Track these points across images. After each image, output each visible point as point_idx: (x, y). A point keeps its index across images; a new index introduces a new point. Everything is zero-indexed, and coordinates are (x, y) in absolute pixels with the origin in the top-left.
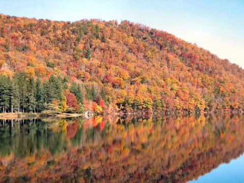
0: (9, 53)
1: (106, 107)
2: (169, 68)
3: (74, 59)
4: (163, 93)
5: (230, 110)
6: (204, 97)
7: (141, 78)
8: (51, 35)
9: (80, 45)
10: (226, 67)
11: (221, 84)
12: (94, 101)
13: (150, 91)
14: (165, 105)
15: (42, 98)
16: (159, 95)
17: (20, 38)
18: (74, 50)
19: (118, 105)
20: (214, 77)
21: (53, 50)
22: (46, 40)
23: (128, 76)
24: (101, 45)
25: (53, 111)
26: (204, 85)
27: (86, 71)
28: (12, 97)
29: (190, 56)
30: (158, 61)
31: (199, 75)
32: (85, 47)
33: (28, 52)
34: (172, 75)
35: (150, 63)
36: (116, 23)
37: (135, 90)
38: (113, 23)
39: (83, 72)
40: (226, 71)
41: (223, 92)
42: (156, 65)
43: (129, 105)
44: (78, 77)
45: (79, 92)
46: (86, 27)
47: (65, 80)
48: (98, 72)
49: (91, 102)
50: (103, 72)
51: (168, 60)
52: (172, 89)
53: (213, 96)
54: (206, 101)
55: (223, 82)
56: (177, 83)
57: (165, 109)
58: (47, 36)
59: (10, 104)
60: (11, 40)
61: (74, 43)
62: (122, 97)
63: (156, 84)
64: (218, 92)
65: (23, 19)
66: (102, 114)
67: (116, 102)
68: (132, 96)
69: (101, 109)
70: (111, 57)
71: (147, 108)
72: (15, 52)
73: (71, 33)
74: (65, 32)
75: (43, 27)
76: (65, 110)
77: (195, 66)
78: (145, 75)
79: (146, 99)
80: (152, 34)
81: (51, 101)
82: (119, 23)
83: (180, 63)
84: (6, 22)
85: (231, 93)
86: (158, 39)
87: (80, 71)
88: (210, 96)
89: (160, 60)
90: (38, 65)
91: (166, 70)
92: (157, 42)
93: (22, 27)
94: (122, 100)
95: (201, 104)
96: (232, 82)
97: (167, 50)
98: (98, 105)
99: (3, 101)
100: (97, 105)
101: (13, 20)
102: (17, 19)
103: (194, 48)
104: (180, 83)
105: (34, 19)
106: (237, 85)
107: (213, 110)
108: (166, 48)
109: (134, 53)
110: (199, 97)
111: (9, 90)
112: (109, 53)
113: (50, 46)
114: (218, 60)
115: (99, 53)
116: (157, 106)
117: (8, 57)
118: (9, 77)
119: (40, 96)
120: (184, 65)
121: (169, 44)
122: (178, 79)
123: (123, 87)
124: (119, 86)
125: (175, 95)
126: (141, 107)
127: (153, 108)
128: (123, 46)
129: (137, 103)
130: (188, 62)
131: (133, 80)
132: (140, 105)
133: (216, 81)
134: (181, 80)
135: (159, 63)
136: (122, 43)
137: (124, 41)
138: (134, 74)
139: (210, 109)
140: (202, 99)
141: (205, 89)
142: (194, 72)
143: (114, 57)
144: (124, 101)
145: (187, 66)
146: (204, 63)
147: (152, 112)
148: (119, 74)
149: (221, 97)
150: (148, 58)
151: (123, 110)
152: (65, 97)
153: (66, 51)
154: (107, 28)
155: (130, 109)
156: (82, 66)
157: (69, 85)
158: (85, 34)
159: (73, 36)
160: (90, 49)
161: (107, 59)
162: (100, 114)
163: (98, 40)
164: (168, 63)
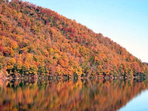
2: (52, 40)
4: (47, 61)
5: (103, 76)
6: (81, 65)
7: (28, 48)
10: (100, 40)
11: (96, 54)
13: (36, 60)
14: (48, 72)
16: (43, 63)
19: (8, 71)
20: (90, 48)
23: (17, 46)
26: (81, 55)
29: (70, 30)
30: (42, 34)
31: (77, 46)
34: (54, 46)
35: (36, 36)
37: (23, 58)
40: (100, 43)
41: (97, 60)
42: (41, 37)
43: (17, 70)
51: (51, 33)
52: (54, 58)
53: (89, 64)
54: (83, 68)
56: (58, 53)
57: (49, 75)
62: (12, 64)
63: (40, 53)
64: (93, 61)
67: (6, 68)
68: (20, 63)
70: (2, 30)
71: (33, 74)
77: (74, 39)
78: (32, 45)
79: (32, 66)
80: (38, 10)
83: (62, 36)
85: (104, 62)
86: (43, 15)
88: (87, 64)
89: (45, 33)
91: (50, 42)
92: (42, 18)
94: (12, 67)
95: (78, 71)
96: (104, 53)
103: (73, 23)
104: (61, 53)
106: (109, 55)
107: (89, 76)
108: (50, 23)
109: (22, 27)
110: (77, 64)
112: (1, 26)
114: (94, 34)
116: (42, 72)
120: (64, 38)
121: (52, 20)
122: (60, 49)
123: (12, 55)
124: (9, 54)
125: (57, 63)
126: (28, 73)
127: (38, 74)
128: (13, 21)
129: (24, 70)
130: (68, 35)
131: (21, 49)
132: (27, 71)
133: (92, 51)
134: (62, 50)
135: (44, 35)
136: (12, 18)
137: (14, 16)
138: (22, 45)
139: (86, 75)
140: (80, 67)
141: (82, 58)
142: (73, 44)
143: (5, 30)
144: (13, 67)
145: (68, 38)
146: (82, 36)
147: (37, 77)
148: (9, 44)
149: (95, 65)
150: (34, 31)
151: (12, 75)
155: (18, 75)
164: (51, 36)
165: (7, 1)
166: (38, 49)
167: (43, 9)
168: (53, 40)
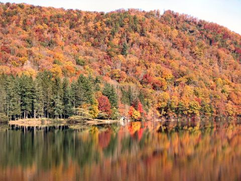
0: (33, 49)
1: (145, 112)
2: (220, 66)
3: (108, 56)
4: (213, 96)
7: (187, 79)
8: (82, 28)
9: (114, 40)
12: (131, 105)
13: (197, 94)
14: (215, 111)
15: (69, 101)
16: (208, 98)
17: (46, 32)
18: (108, 46)
19: (159, 109)
21: (84, 45)
22: (75, 33)
23: (172, 76)
24: (140, 39)
25: (82, 117)
28: (35, 100)
30: (206, 58)
32: (120, 42)
33: (55, 48)
34: (223, 75)
35: (197, 61)
36: (158, 14)
37: (180, 92)
38: (154, 13)
39: (119, 72)
42: (204, 63)
43: (172, 109)
44: (113, 77)
45: (113, 94)
46: (123, 18)
47: (97, 81)
48: (136, 71)
49: (127, 106)
50: (141, 71)
51: (218, 57)
52: (223, 91)
56: (229, 84)
57: (215, 115)
58: (77, 29)
59: (33, 109)
60: (34, 33)
61: (109, 37)
62: (164, 101)
63: (204, 85)
65: (49, 9)
67: (157, 106)
69: (139, 115)
70: (151, 54)
71: (193, 114)
72: (39, 48)
73: (105, 25)
74: (98, 24)
75: (73, 18)
76: (96, 116)
78: (191, 74)
79: (192, 103)
80: (200, 26)
81: (80, 105)
82: (162, 13)
83: (233, 61)
84: (30, 13)
86: (207, 32)
87: (114, 70)
89: (210, 57)
90: (66, 63)
91: (217, 69)
92: (206, 36)
93: (48, 18)
94: (164, 104)
97: (218, 45)
98: (136, 109)
99: (25, 104)
100: (134, 109)
101: (38, 11)
102: (43, 9)
104: (233, 84)
105: (62, 9)
108: (217, 43)
109: (178, 49)
111: (32, 91)
112: (149, 48)
113: (80, 40)
115: (138, 49)
116: (205, 111)
117: (31, 54)
118: (31, 77)
119: (68, 99)
120: (237, 63)
121: (221, 38)
122: (231, 79)
123: (165, 89)
125: (226, 99)
126: (186, 112)
127: (200, 114)
128: (166, 41)
129: (182, 108)
131: (177, 80)
132: (186, 110)
134: (234, 81)
135: (209, 60)
136: (165, 37)
137: (166, 34)
138: (178, 74)
143: (155, 54)
144: (166, 105)
147: (199, 118)
148: (160, 73)
150: (195, 55)
151: (165, 115)
152: (97, 100)
153: (98, 46)
154: (147, 19)
155: (173, 115)
156: (117, 64)
157: (102, 86)
158: (122, 27)
159: (107, 29)
160: (127, 45)
161: (146, 55)
162: (138, 121)
163: (137, 34)
164: (218, 61)
167: (207, 23)
168: (222, 66)
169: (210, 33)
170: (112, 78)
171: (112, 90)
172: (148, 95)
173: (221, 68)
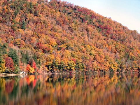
1: (37, 68)
3: (12, 30)
4: (84, 57)
5: (138, 71)
6: (116, 60)
7: (66, 45)
9: (16, 18)
10: (135, 36)
11: (131, 50)
12: (28, 63)
13: (73, 56)
14: (85, 67)
16: (81, 59)
18: (12, 23)
19: (47, 66)
20: (125, 45)
23: (56, 44)
24: (34, 18)
26: (117, 51)
27: (22, 39)
29: (106, 28)
30: (79, 31)
31: (112, 43)
32: (21, 20)
34: (91, 43)
35: (73, 33)
37: (62, 54)
39: (19, 40)
40: (135, 39)
41: (132, 56)
42: (78, 35)
43: (56, 66)
45: (15, 56)
46: (22, 3)
47: (4, 47)
48: (31, 40)
49: (25, 64)
50: (35, 40)
51: (88, 30)
52: (90, 54)
53: (124, 59)
54: (118, 64)
55: (132, 49)
56: (95, 49)
57: (86, 70)
61: (13, 16)
62: (50, 61)
63: (78, 50)
64: (128, 57)
66: (34, 74)
67: (45, 64)
68: (59, 59)
69: (33, 70)
70: (42, 28)
71: (71, 69)
73: (10, 8)
74: (5, 7)
76: (4, 71)
77: (110, 36)
78: (69, 43)
79: (70, 62)
80: (75, 9)
83: (98, 33)
85: (138, 58)
86: (80, 14)
87: (16, 39)
88: (122, 60)
89: (82, 31)
91: (87, 39)
92: (79, 16)
94: (50, 63)
95: (114, 66)
96: (139, 49)
97: (88, 23)
100: (30, 66)
103: (109, 21)
104: (97, 49)
107: (124, 71)
108: (87, 21)
109: (60, 25)
110: (113, 60)
112: (40, 25)
114: (129, 31)
115: (33, 25)
116: (79, 68)
120: (101, 35)
121: (89, 18)
122: (96, 46)
123: (51, 52)
124: (49, 51)
125: (93, 59)
126: (66, 68)
127: (75, 70)
128: (52, 20)
129: (63, 65)
130: (104, 32)
131: (60, 46)
133: (127, 47)
134: (98, 47)
135: (81, 33)
136: (51, 17)
137: (52, 15)
138: (60, 42)
139: (121, 70)
140: (115, 62)
141: (118, 54)
142: (108, 41)
143: (44, 28)
144: (52, 63)
145: (104, 36)
146: (117, 33)
147: (74, 72)
148: (48, 41)
149: (130, 61)
150: (72, 29)
151: (51, 70)
152: (4, 60)
153: (5, 23)
154: (39, 5)
155: (57, 70)
156: (18, 35)
157: (8, 51)
158: (21, 9)
159: (11, 11)
160: (25, 22)
161: (38, 29)
162: (33, 74)
163: (32, 14)
164: (88, 33)
165: (47, 1)
166: (75, 46)
167: (80, 8)
169: (82, 14)
170: (14, 45)
171: (15, 53)
172: (40, 57)
173: (89, 38)
